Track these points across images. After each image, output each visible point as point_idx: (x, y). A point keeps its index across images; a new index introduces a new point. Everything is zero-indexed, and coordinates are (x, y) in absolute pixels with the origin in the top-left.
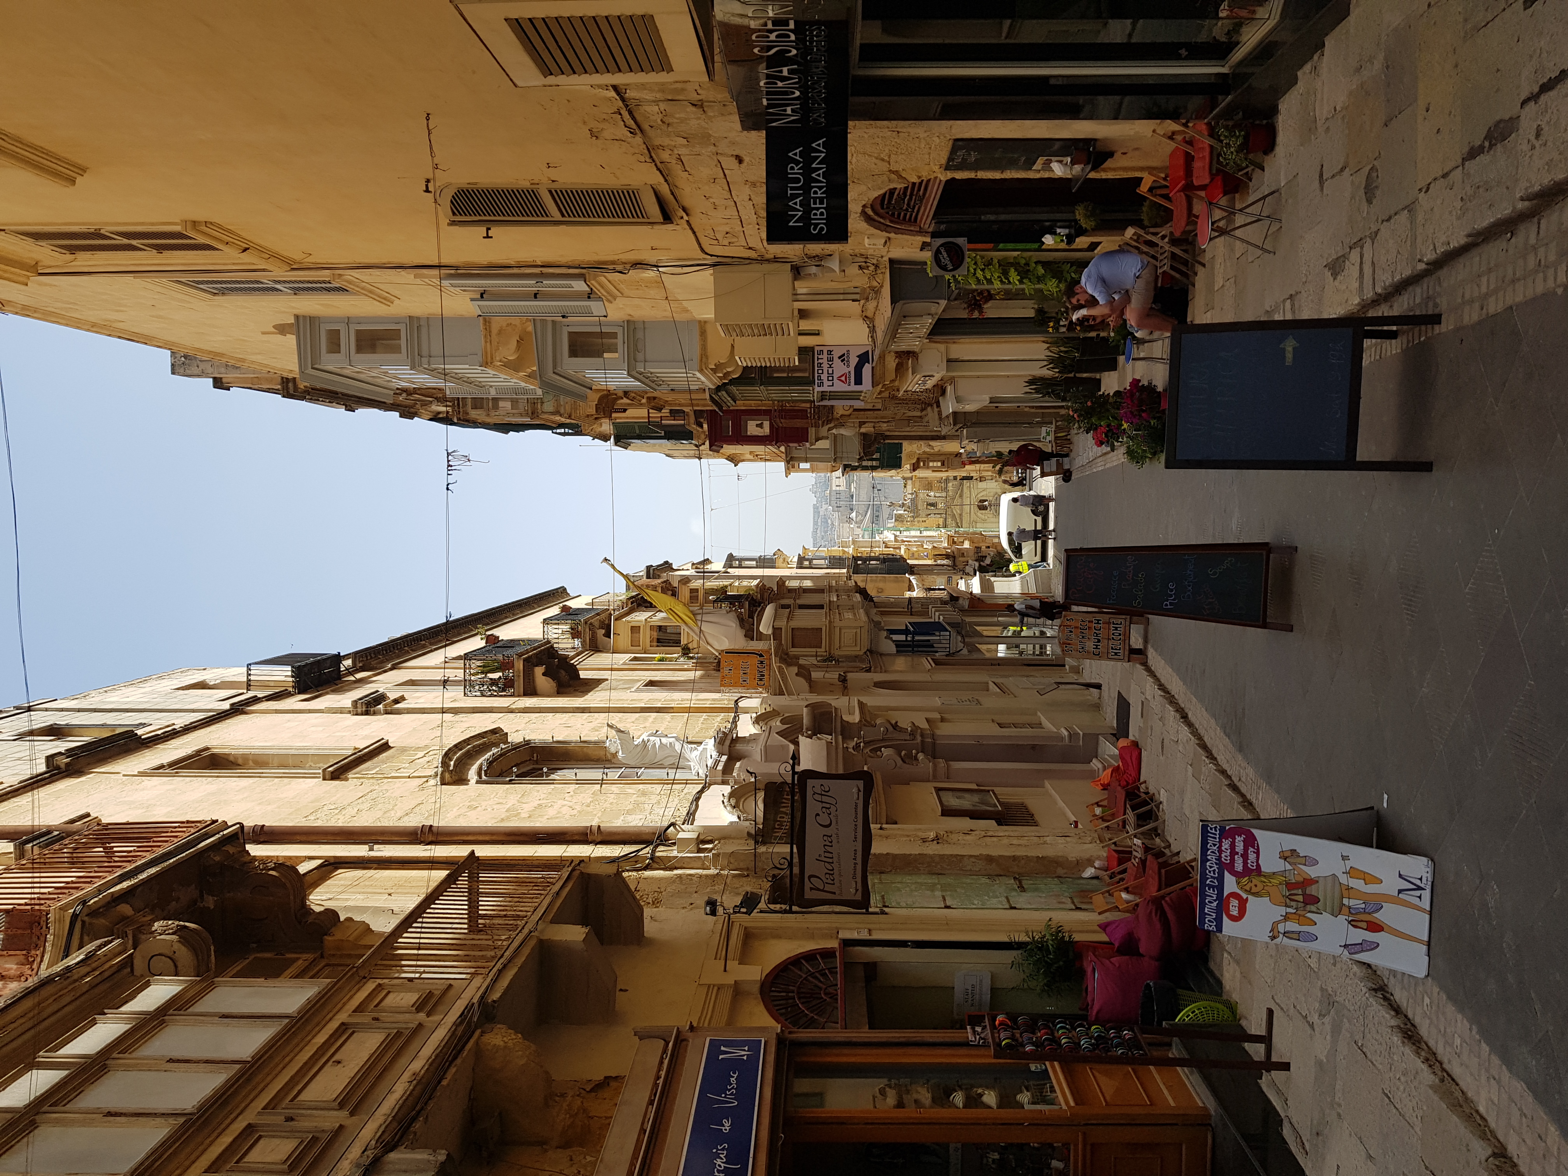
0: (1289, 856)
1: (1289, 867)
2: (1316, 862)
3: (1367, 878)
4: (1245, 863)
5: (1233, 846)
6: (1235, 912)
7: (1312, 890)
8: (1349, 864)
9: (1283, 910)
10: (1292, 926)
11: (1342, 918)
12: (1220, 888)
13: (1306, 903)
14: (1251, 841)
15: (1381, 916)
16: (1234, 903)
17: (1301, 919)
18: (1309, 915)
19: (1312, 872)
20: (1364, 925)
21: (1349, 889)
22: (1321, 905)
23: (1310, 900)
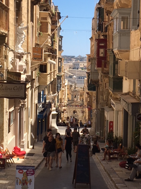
0: (31, 181)
1: (29, 180)
2: (30, 185)
4: (29, 173)
5: (31, 171)
6: (20, 172)
7: (25, 184)
9: (21, 179)
10: (19, 181)
12: (24, 169)
13: (23, 183)
14: (33, 174)
16: (22, 172)
17: (20, 182)
18: (21, 184)
19: (28, 184)
22: (23, 186)
23: (24, 184)
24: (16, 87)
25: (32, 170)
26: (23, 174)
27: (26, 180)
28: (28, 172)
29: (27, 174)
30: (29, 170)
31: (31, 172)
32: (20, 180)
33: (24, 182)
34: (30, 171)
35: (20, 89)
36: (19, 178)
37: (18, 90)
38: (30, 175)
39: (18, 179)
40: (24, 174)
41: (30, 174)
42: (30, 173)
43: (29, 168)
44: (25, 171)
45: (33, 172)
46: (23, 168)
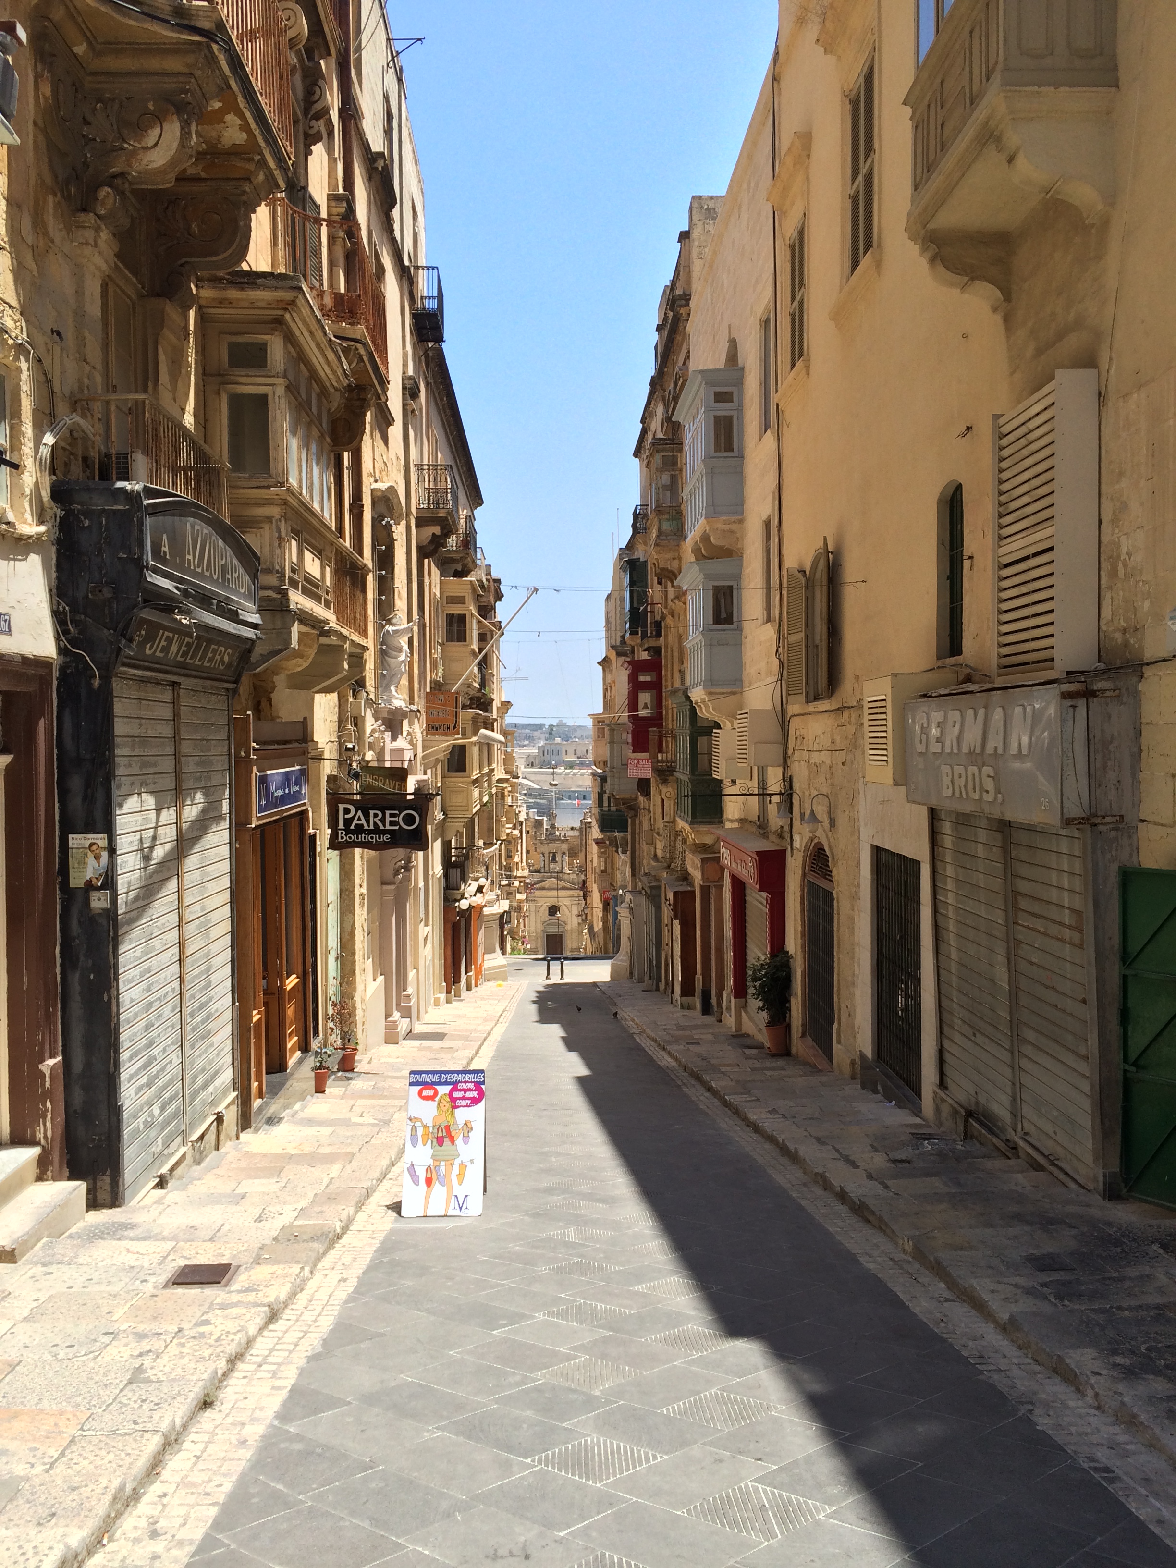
0: (468, 1127)
1: (460, 1126)
2: (466, 1143)
3: (461, 1175)
5: (470, 1090)
6: (425, 1093)
7: (447, 1141)
8: (468, 1164)
9: (430, 1124)
10: (420, 1131)
11: (430, 1162)
12: (440, 1083)
13: (437, 1138)
14: (475, 1101)
15: (436, 1186)
16: (430, 1093)
17: (426, 1136)
18: (430, 1141)
19: (459, 1141)
20: (429, 1176)
21: (452, 1165)
22: (438, 1148)
23: (440, 1141)
25: (471, 1086)
26: (436, 1103)
27: (448, 1128)
28: (456, 1094)
29: (453, 1100)
30: (461, 1086)
31: (469, 1094)
32: (425, 1127)
33: (440, 1135)
34: (465, 1091)
36: (420, 1120)
38: (467, 1106)
39: (418, 1124)
40: (440, 1101)
41: (464, 1103)
42: (464, 1098)
43: (460, 1077)
44: (447, 1089)
45: (474, 1094)
46: (436, 1078)
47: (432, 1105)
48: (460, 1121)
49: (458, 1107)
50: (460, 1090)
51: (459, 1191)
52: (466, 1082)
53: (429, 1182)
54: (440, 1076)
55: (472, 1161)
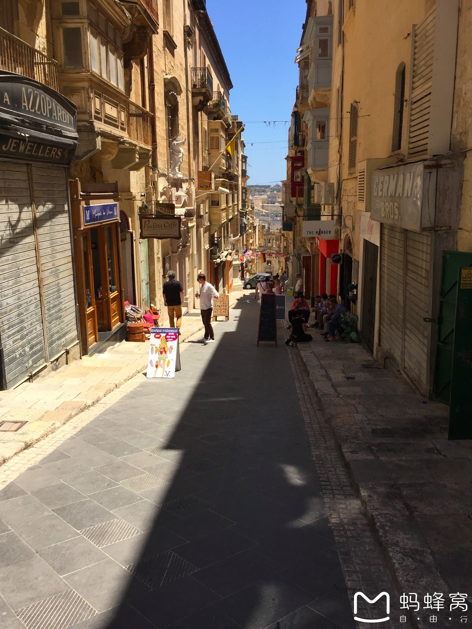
0: (171, 348)
1: (169, 348)
2: (170, 353)
3: (168, 365)
6: (156, 336)
7: (164, 353)
8: (171, 361)
9: (158, 347)
10: (155, 349)
11: (158, 360)
14: (174, 339)
15: (159, 367)
16: (159, 336)
17: (156, 351)
18: (158, 352)
19: (168, 353)
20: (157, 364)
21: (165, 361)
22: (160, 355)
23: (161, 353)
24: (168, 223)
25: (173, 334)
26: (160, 340)
27: (164, 348)
28: (167, 337)
29: (167, 339)
30: (169, 334)
31: (172, 337)
32: (156, 348)
33: (161, 350)
34: (171, 335)
35: (173, 225)
36: (155, 345)
37: (170, 227)
38: (171, 341)
39: (154, 347)
40: (162, 339)
41: (171, 340)
42: (170, 338)
43: (169, 331)
44: (165, 335)
45: (174, 337)
46: (160, 331)
47: (159, 340)
48: (169, 346)
49: (168, 341)
50: (169, 335)
51: (167, 369)
52: (171, 333)
53: (157, 366)
54: (162, 330)
55: (172, 360)
